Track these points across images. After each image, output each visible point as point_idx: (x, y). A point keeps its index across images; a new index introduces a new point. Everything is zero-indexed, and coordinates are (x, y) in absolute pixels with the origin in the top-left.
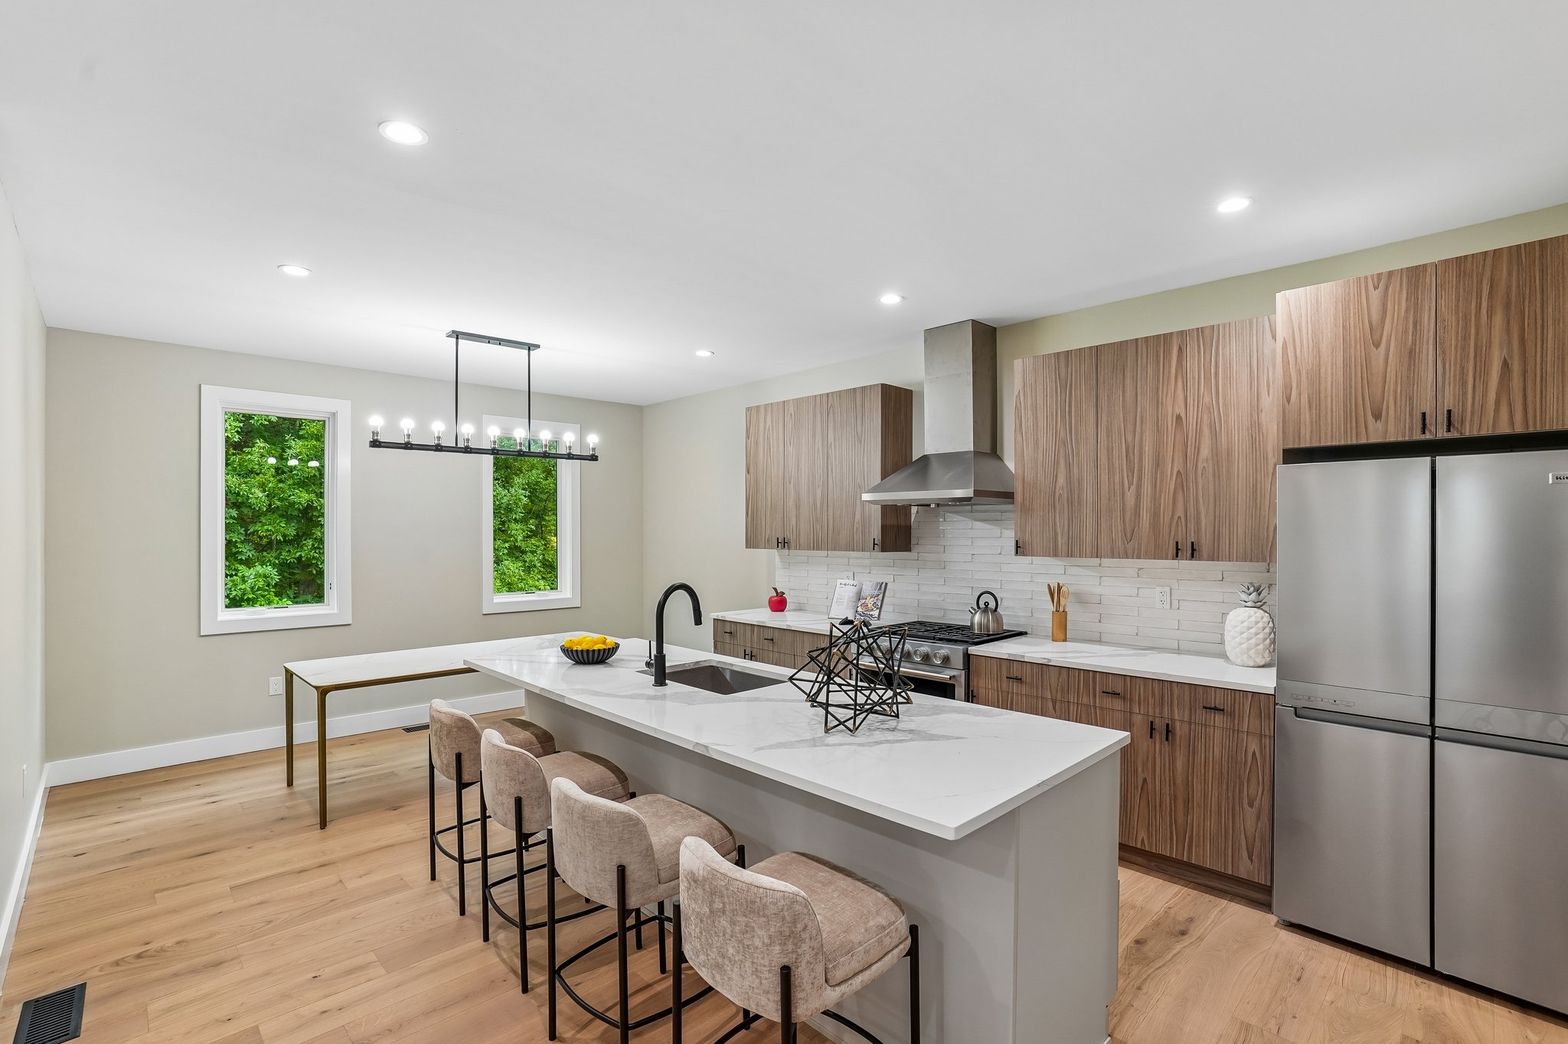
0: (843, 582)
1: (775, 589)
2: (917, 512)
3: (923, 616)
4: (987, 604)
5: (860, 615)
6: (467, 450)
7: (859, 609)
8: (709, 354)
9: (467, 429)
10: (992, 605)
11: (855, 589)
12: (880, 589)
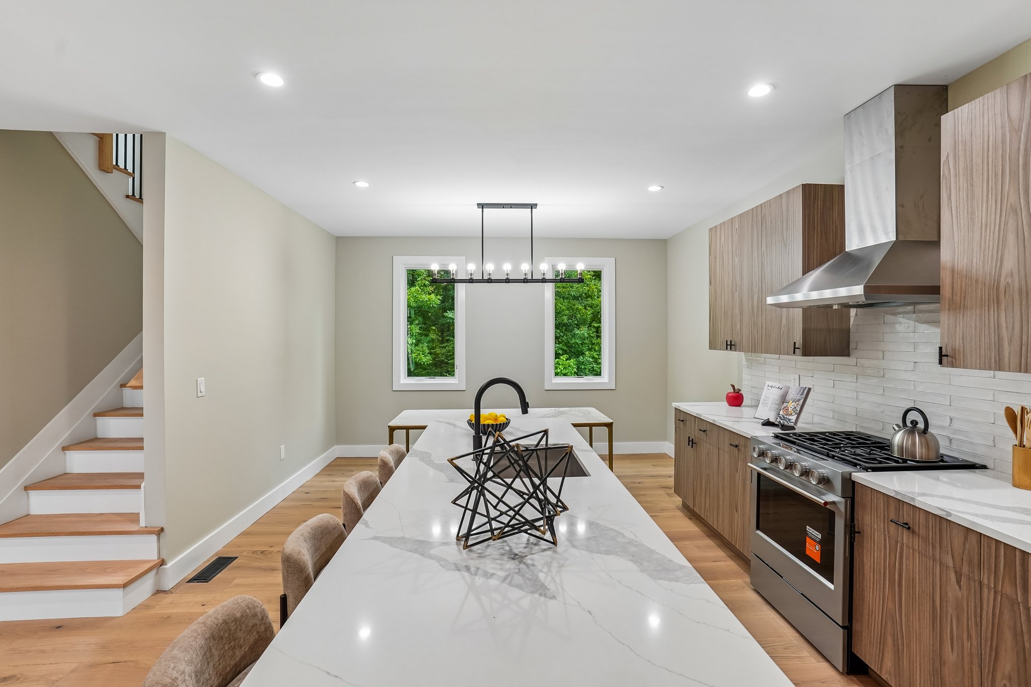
0: (771, 383)
1: (733, 386)
2: (856, 315)
3: (862, 427)
4: (914, 423)
5: (780, 418)
6: (490, 281)
7: (781, 413)
8: (659, 188)
9: (490, 267)
10: (921, 425)
11: (779, 392)
12: (802, 394)
